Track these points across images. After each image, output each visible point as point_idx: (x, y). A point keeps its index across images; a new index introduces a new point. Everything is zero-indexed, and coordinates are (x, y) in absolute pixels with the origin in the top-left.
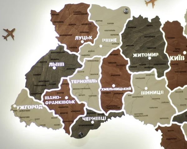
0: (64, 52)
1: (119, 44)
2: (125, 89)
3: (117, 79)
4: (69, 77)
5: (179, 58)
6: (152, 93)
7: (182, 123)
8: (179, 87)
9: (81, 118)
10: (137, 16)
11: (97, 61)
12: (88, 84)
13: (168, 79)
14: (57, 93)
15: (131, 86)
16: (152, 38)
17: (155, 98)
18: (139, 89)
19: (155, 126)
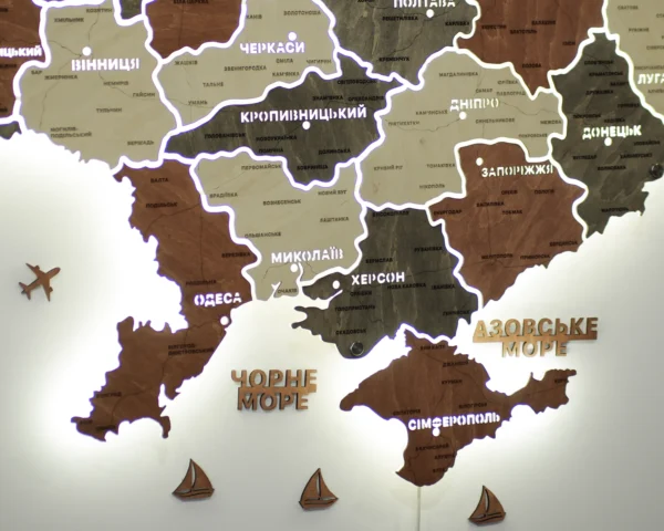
2: (21, 52)
6: (104, 64)
7: (192, 155)
8: (186, 49)
13: (152, 23)
15: (39, 43)
17: (114, 81)
18: (65, 51)
19: (112, 167)
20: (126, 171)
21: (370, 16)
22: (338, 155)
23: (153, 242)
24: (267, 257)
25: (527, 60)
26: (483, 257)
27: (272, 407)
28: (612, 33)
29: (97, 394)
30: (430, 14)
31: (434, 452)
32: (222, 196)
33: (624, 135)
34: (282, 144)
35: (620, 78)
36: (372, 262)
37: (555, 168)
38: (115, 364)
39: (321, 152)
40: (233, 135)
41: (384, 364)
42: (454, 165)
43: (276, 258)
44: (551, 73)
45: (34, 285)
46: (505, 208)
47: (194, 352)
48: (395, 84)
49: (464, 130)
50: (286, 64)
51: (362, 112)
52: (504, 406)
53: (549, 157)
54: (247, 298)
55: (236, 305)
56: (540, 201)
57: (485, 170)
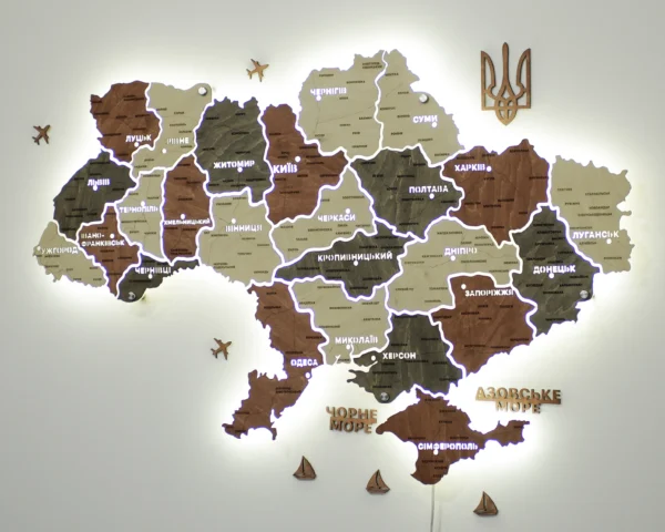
0: (110, 162)
1: (190, 147)
2: (200, 222)
3: (187, 204)
4: (117, 202)
5: (289, 168)
6: (243, 228)
7: (289, 279)
8: (288, 219)
9: (133, 269)
10: (221, 99)
11: (157, 175)
12: (143, 214)
13: (269, 205)
14: (99, 229)
15: (209, 216)
16: (243, 136)
17: (247, 238)
18: (225, 222)
19: (246, 285)
20: (254, 288)
21: (394, 199)
22: (374, 281)
23: (268, 328)
24: (332, 340)
25: (494, 224)
26: (466, 346)
27: (351, 430)
28: (554, 205)
29: (237, 412)
30: (432, 196)
31: (434, 464)
32: (306, 303)
33: (563, 271)
34: (341, 274)
35: (560, 235)
36: (395, 346)
37: (514, 292)
38: (246, 396)
39: (364, 279)
40: (313, 268)
41: (403, 408)
42: (447, 288)
43: (338, 341)
44: (511, 232)
45: (219, 351)
46: (481, 316)
47: (290, 392)
48: (410, 239)
49: (452, 267)
50: (343, 228)
52: (480, 440)
53: (510, 284)
54: (320, 362)
55: (314, 367)
56: (503, 312)
57: (467, 292)
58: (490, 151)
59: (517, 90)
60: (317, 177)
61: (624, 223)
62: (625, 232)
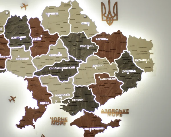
1: (3, 31)
2: (6, 57)
3: (2, 51)
5: (38, 39)
6: (22, 59)
7: (39, 76)
8: (38, 56)
10: (13, 16)
13: (31, 51)
15: (10, 55)
16: (22, 28)
17: (24, 62)
18: (15, 56)
19: (23, 78)
20: (26, 79)
21: (75, 49)
22: (69, 76)
23: (32, 92)
24: (54, 95)
25: (109, 57)
26: (100, 96)
27: (58, 125)
28: (129, 51)
29: (21, 120)
30: (88, 48)
31: (90, 135)
32: (45, 83)
33: (132, 72)
34: (57, 74)
35: (131, 60)
36: (76, 97)
37: (116, 79)
38: (24, 115)
39: (65, 75)
40: (47, 72)
41: (79, 117)
42: (94, 78)
43: (56, 96)
44: (115, 60)
45: (11, 100)
46: (105, 86)
47: (40, 113)
48: (81, 62)
50: (58, 58)
51: (74, 67)
52: (105, 126)
53: (115, 76)
54: (50, 103)
55: (48, 104)
56: (113, 85)
57: (100, 79)
58: (107, 34)
59: (113, 15)
60: (48, 42)
61: (151, 56)
62: (151, 59)
